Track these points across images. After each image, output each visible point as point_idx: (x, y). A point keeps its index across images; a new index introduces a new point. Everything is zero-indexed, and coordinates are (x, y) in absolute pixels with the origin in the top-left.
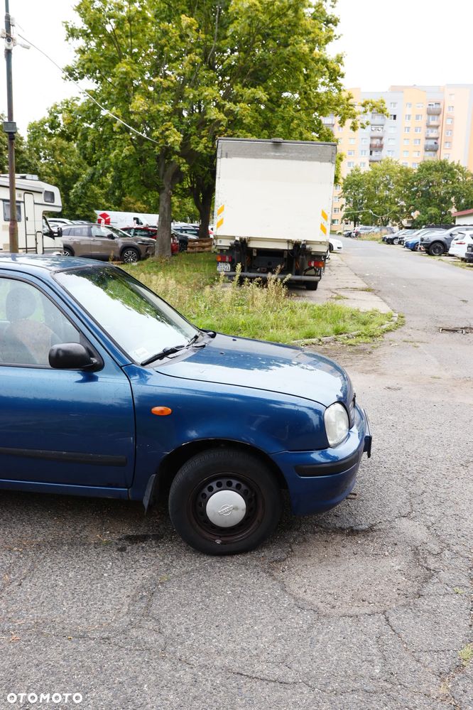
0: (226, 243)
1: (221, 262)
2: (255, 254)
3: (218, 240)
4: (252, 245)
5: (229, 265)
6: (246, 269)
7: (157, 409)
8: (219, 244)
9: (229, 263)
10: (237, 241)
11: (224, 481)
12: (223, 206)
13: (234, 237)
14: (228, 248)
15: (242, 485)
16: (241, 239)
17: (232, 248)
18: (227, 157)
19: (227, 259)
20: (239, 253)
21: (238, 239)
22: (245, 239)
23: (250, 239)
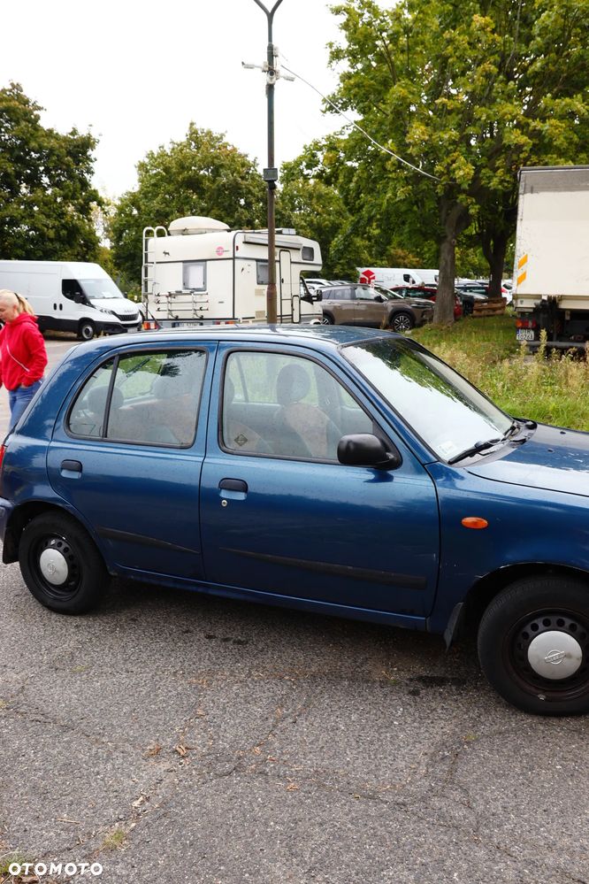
0: (529, 304)
1: (522, 328)
2: (568, 318)
3: (519, 301)
4: (564, 305)
5: (532, 333)
6: (555, 336)
7: (469, 520)
8: (519, 305)
9: (533, 329)
10: (544, 301)
11: (554, 619)
12: (527, 256)
13: (541, 296)
14: (531, 310)
15: (578, 626)
16: (549, 298)
17: (537, 310)
18: (532, 192)
19: (530, 324)
20: (546, 316)
21: (545, 298)
22: (555, 298)
23: (562, 298)
